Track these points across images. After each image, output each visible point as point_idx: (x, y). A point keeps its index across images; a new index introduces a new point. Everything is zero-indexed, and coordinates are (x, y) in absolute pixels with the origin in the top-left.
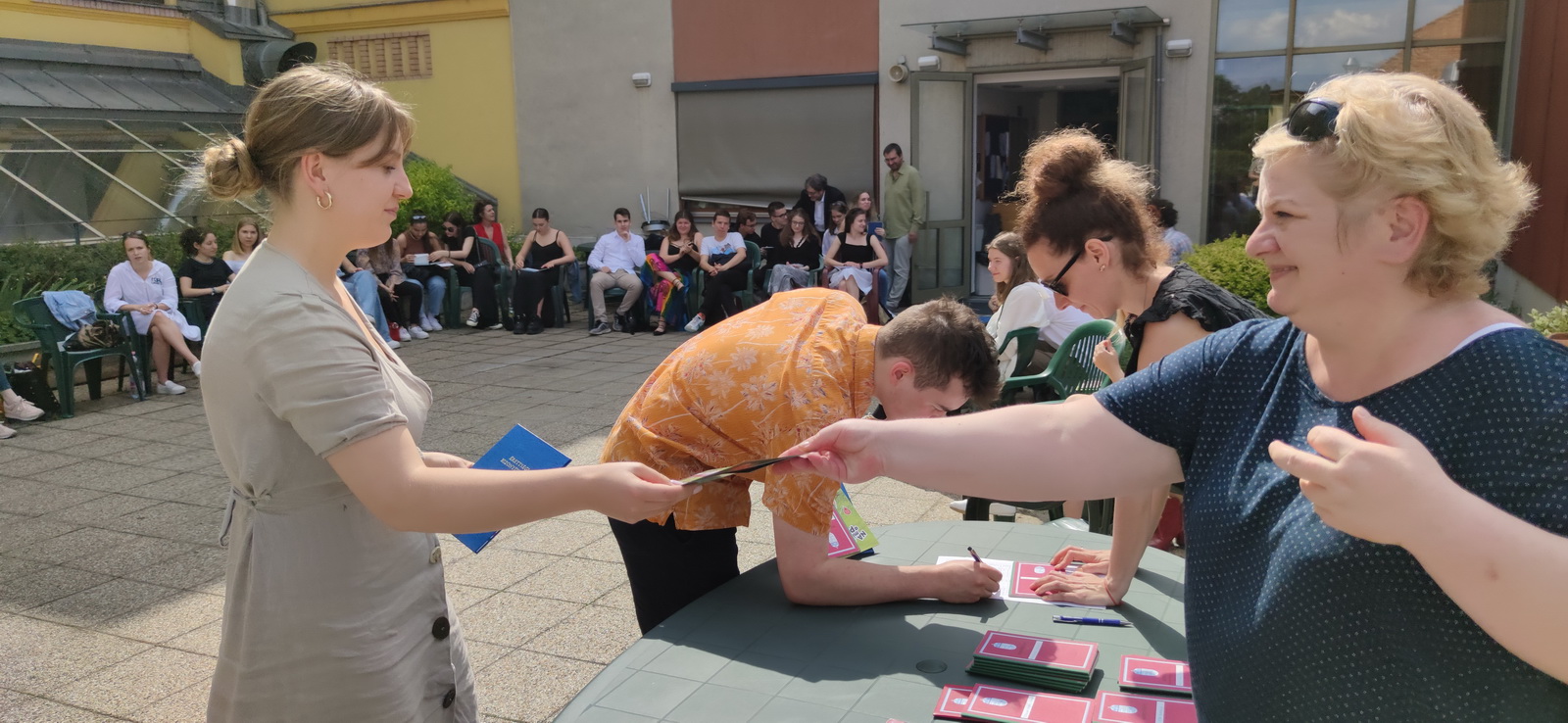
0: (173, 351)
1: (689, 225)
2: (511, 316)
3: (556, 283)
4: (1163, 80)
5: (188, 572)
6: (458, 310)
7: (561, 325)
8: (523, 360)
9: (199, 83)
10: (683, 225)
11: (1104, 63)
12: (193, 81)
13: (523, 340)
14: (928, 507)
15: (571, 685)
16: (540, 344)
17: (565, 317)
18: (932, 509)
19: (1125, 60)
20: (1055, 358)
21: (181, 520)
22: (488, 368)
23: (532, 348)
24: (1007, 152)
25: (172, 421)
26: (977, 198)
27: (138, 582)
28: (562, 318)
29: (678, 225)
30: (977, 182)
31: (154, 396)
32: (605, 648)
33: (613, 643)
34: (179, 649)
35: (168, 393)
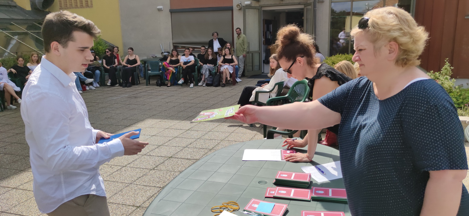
0: (12, 96)
1: (176, 53)
2: (121, 82)
3: (135, 72)
4: (316, 9)
5: (22, 165)
6: (105, 81)
7: (137, 84)
8: (126, 96)
9: (16, 10)
10: (174, 53)
11: (299, 4)
12: (14, 9)
13: (126, 89)
14: (253, 136)
15: (149, 194)
16: (131, 90)
17: (138, 82)
18: (254, 137)
19: (305, 3)
20: (290, 91)
21: (19, 149)
22: (115, 98)
23: (129, 92)
24: (271, 30)
25: (13, 118)
26: (263, 44)
27: (5, 168)
28: (137, 82)
29: (173, 53)
30: (263, 39)
31: (6, 110)
32: (158, 182)
33: (161, 181)
34: (21, 189)
35: (11, 109)
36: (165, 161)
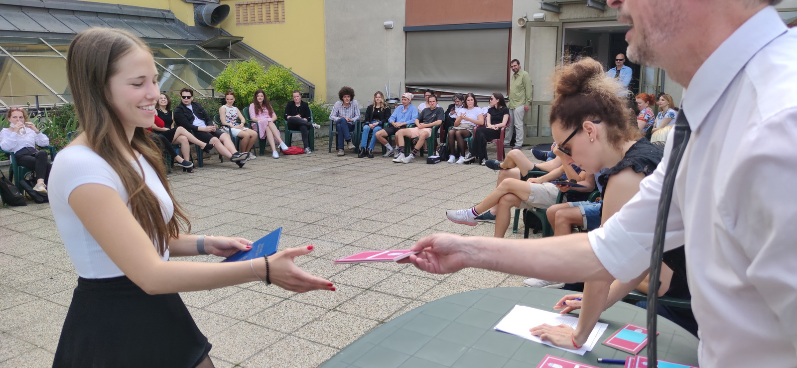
9: (173, 25)
12: (170, 24)
36: (357, 296)
